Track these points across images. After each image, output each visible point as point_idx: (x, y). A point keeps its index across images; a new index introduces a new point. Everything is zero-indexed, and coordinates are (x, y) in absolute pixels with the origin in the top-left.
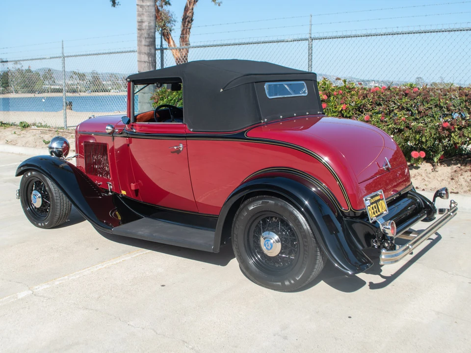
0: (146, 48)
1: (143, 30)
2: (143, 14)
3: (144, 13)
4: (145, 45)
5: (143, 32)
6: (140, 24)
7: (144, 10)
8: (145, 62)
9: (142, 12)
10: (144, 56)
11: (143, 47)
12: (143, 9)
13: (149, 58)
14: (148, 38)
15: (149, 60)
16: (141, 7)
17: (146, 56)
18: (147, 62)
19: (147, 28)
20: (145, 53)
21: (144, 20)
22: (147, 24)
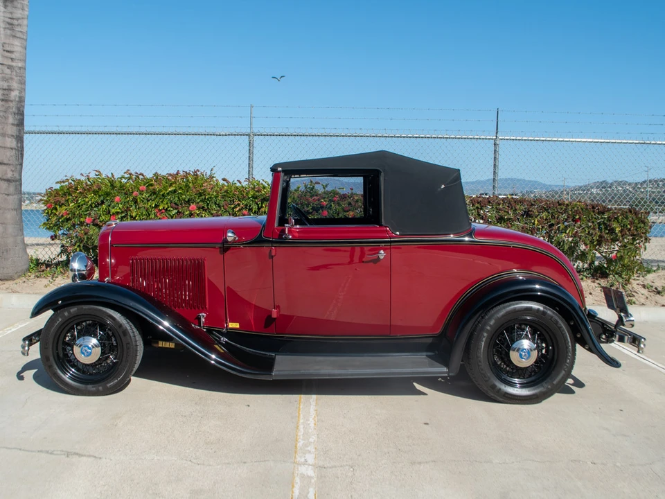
0: (15, 128)
1: (12, 101)
2: (12, 79)
3: (14, 77)
4: (13, 124)
5: (11, 104)
6: (6, 92)
7: (14, 73)
8: (12, 149)
9: (11, 75)
10: (10, 139)
11: (10, 126)
12: (12, 71)
13: (17, 143)
14: (18, 114)
15: (18, 147)
16: (8, 68)
17: (14, 140)
18: (15, 149)
19: (17, 99)
20: (13, 136)
21: (12, 88)
22: (18, 94)
